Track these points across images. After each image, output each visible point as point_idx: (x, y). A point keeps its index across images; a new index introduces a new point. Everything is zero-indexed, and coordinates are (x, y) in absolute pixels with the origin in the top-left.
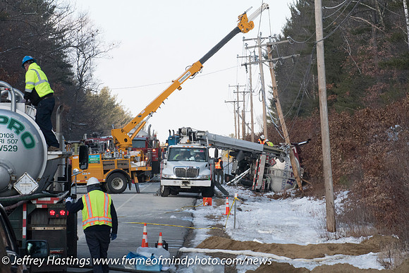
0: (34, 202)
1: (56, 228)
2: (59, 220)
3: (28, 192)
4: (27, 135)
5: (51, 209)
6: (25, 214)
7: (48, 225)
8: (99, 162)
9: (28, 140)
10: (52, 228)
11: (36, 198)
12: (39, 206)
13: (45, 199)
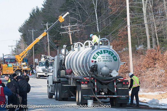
0: (118, 79)
1: (125, 88)
2: (126, 86)
3: (115, 76)
4: (115, 56)
5: (124, 82)
6: (115, 83)
7: (123, 87)
8: (12, 67)
9: (115, 58)
10: (124, 88)
11: (118, 78)
12: (120, 81)
13: (121, 78)
